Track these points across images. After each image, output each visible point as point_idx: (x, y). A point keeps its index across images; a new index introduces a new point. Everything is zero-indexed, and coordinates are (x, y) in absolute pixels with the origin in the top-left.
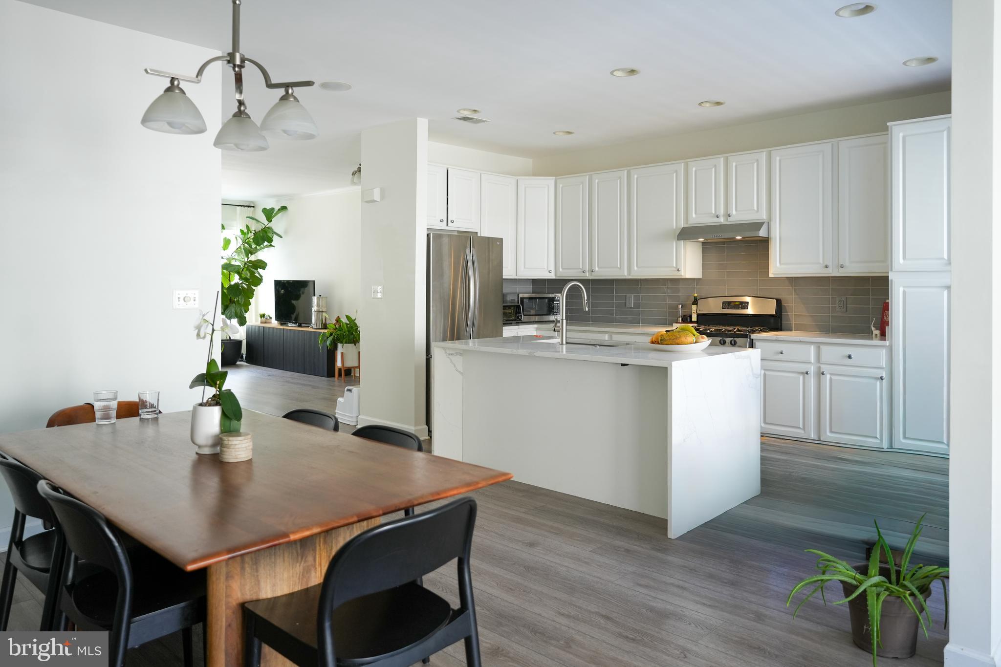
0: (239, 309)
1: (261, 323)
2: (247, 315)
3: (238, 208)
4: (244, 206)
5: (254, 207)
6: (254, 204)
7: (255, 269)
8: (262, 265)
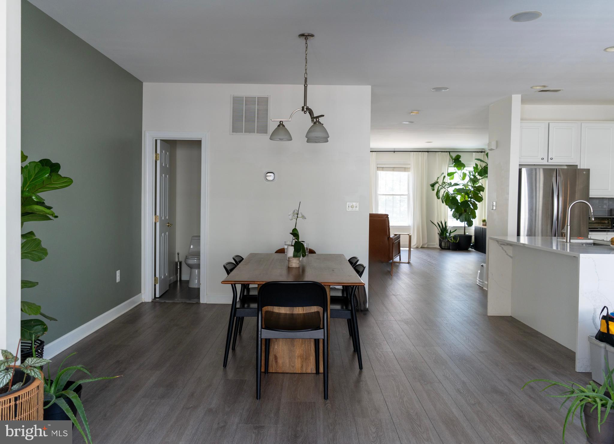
0: (468, 216)
1: (483, 225)
2: (473, 220)
3: (474, 153)
4: (478, 152)
5: (484, 152)
6: (484, 150)
7: (478, 192)
8: (481, 189)
